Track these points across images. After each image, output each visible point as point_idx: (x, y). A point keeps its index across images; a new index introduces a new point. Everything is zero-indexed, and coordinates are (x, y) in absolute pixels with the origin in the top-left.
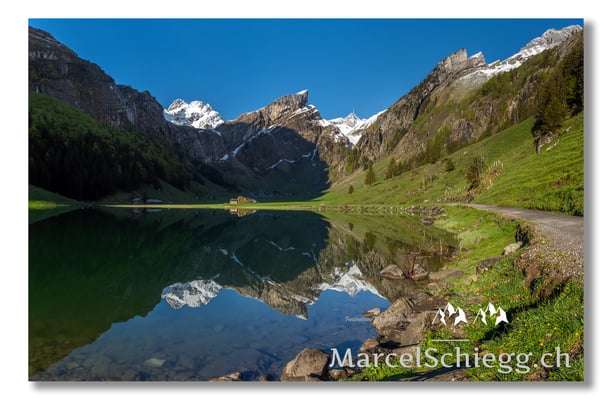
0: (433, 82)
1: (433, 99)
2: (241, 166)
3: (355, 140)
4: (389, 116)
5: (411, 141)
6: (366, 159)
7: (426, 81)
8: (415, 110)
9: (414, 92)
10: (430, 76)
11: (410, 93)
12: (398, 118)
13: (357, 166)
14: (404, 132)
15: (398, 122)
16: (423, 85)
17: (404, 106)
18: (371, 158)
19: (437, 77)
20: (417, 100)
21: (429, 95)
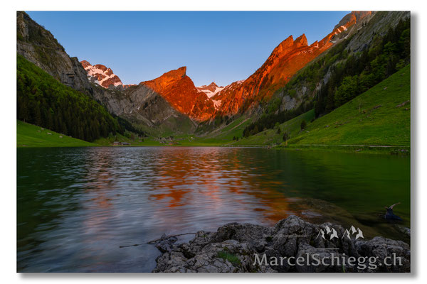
0: (270, 64)
2: (144, 119)
3: (217, 103)
4: (242, 89)
6: (227, 117)
7: (265, 64)
9: (259, 72)
10: (268, 60)
11: (254, 74)
13: (222, 122)
14: (252, 101)
15: (248, 94)
16: (264, 67)
17: (251, 83)
18: (230, 117)
19: (272, 61)
20: (260, 78)
21: (267, 75)
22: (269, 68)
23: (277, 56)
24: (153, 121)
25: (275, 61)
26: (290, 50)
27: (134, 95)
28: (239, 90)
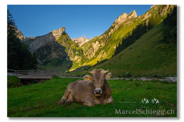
0: (113, 28)
1: (112, 37)
5: (103, 53)
7: (110, 28)
8: (105, 41)
9: (107, 33)
10: (112, 26)
11: (104, 34)
12: (100, 44)
15: (100, 45)
16: (109, 31)
17: (102, 39)
18: (89, 58)
19: (114, 26)
20: (107, 36)
21: (111, 35)
22: (112, 30)
23: (117, 24)
24: (43, 61)
25: (116, 27)
26: (124, 20)
27: (31, 45)
28: (95, 43)
